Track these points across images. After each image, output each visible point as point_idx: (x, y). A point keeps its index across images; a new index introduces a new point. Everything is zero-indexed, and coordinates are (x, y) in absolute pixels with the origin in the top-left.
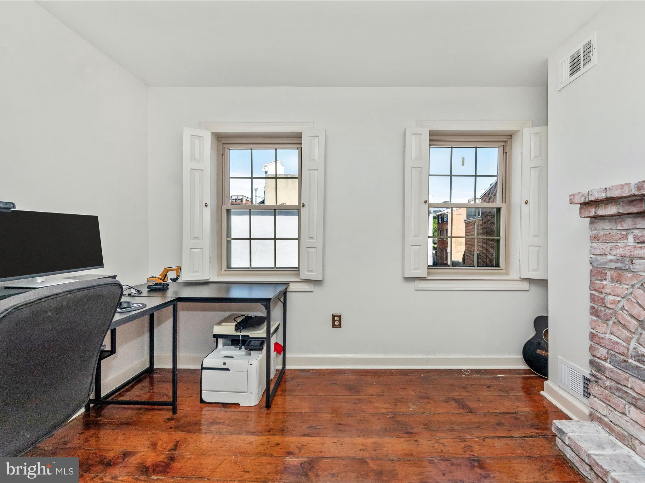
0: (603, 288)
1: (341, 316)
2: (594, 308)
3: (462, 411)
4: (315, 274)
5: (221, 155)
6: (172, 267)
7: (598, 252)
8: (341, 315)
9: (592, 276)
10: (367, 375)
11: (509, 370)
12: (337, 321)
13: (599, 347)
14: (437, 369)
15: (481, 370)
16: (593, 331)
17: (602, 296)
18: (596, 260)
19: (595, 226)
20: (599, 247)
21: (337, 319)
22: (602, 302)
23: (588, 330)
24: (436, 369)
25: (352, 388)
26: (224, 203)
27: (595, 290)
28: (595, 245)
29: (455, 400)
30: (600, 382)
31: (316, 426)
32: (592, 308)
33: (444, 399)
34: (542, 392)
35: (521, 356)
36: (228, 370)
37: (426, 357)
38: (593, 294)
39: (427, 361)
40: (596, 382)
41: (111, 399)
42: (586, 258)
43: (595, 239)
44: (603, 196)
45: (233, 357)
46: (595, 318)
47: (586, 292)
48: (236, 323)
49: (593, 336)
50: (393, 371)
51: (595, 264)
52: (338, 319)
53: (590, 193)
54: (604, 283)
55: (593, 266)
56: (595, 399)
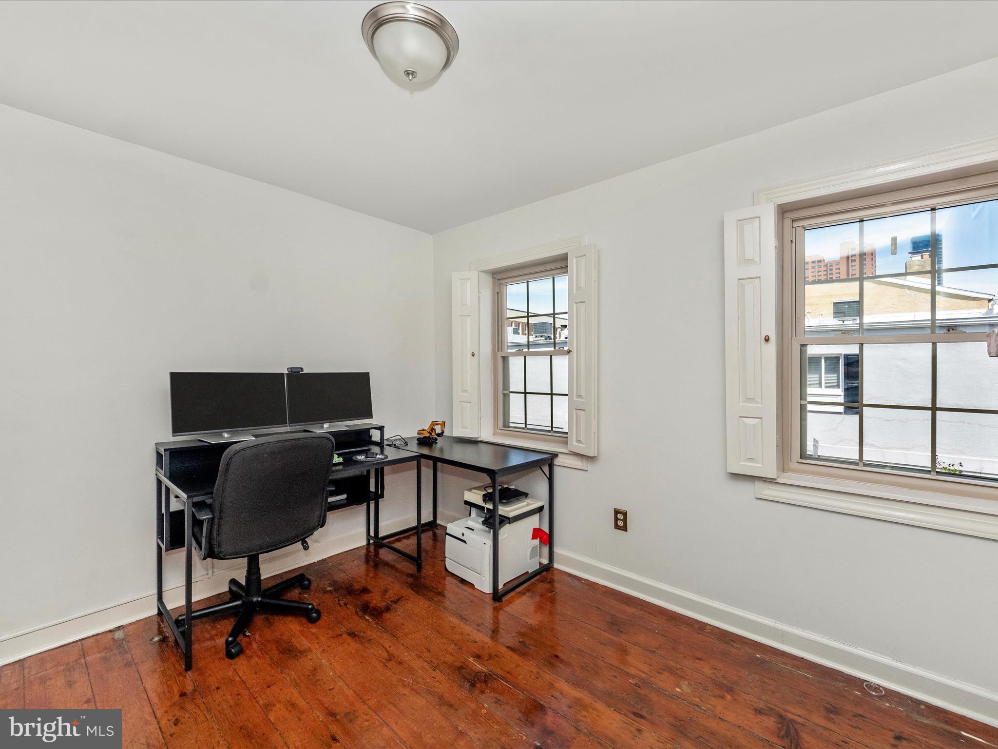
1: (626, 514)
3: (774, 740)
4: (584, 446)
5: (496, 293)
6: (437, 422)
8: (626, 512)
10: (655, 616)
12: (621, 520)
14: (803, 658)
21: (620, 516)
24: (801, 657)
25: (615, 625)
26: (500, 350)
29: (781, 717)
31: (529, 645)
33: (759, 705)
36: (465, 542)
39: (783, 636)
41: (387, 542)
45: (473, 530)
48: (485, 492)
52: (622, 518)
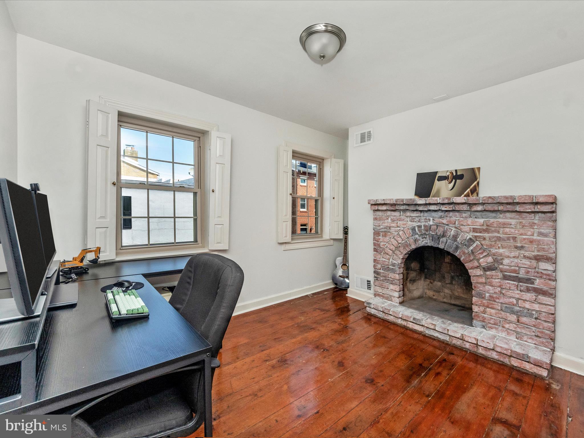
0: (379, 239)
2: (375, 248)
3: (324, 312)
4: (223, 245)
6: (90, 248)
7: (377, 225)
9: (374, 235)
11: (327, 289)
13: (377, 264)
15: (316, 293)
16: (375, 258)
17: (379, 243)
18: (376, 228)
19: (375, 213)
20: (377, 223)
22: (379, 245)
23: (373, 258)
27: (376, 241)
28: (375, 222)
29: (319, 309)
30: (378, 279)
32: (374, 248)
33: (313, 310)
34: (347, 295)
35: (331, 281)
37: (289, 292)
38: (375, 243)
39: (290, 295)
40: (377, 279)
42: (372, 227)
43: (375, 219)
44: (383, 202)
46: (376, 253)
47: (371, 242)
49: (375, 261)
50: (274, 306)
51: (376, 230)
53: (377, 201)
54: (380, 237)
55: (374, 231)
56: (377, 287)
